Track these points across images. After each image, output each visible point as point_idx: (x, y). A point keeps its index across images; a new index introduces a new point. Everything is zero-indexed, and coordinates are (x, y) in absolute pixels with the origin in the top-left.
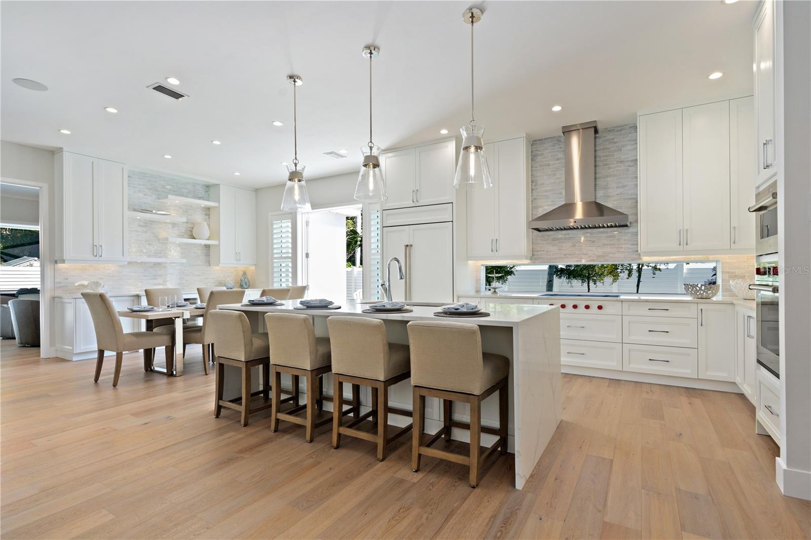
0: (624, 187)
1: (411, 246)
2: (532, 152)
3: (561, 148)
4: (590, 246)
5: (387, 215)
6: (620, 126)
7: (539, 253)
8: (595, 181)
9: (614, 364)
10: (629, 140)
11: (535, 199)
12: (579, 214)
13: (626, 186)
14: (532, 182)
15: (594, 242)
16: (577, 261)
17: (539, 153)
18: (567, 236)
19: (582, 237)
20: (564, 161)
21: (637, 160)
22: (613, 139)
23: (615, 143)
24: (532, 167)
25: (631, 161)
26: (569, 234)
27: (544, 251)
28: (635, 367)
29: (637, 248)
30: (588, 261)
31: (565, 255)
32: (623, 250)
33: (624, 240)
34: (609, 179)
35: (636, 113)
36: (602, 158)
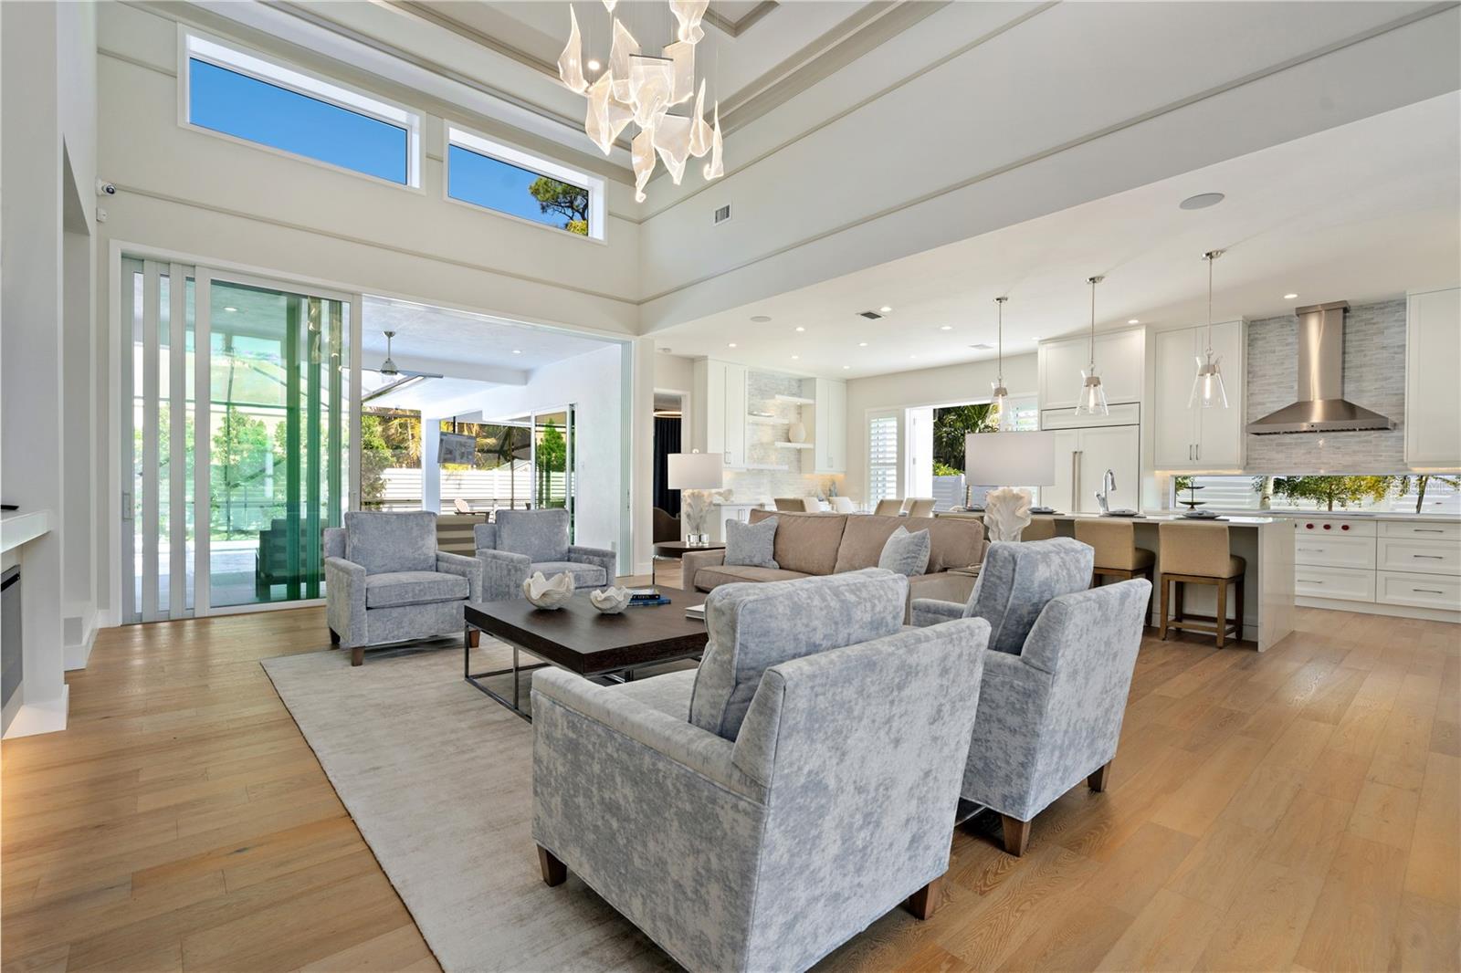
0: (1386, 379)
1: (1081, 452)
2: (1249, 335)
3: (1293, 330)
4: (1334, 454)
5: (1047, 416)
6: (1383, 303)
7: (1257, 461)
8: (1343, 372)
9: (1364, 595)
10: (1396, 321)
11: (1252, 394)
12: (1317, 415)
13: (1391, 377)
14: (1249, 373)
15: (1339, 448)
16: (1313, 472)
17: (1258, 336)
18: (1300, 441)
19: (1321, 441)
20: (1297, 347)
21: (1404, 346)
22: (1372, 319)
23: (1374, 324)
24: (1249, 354)
25: (1399, 347)
26: (1301, 438)
27: (1264, 459)
28: (1393, 598)
29: (1403, 456)
30: (1329, 472)
31: (1295, 464)
32: (1382, 458)
33: (1386, 446)
34: (1364, 369)
35: (1405, 292)
36: (1354, 343)
